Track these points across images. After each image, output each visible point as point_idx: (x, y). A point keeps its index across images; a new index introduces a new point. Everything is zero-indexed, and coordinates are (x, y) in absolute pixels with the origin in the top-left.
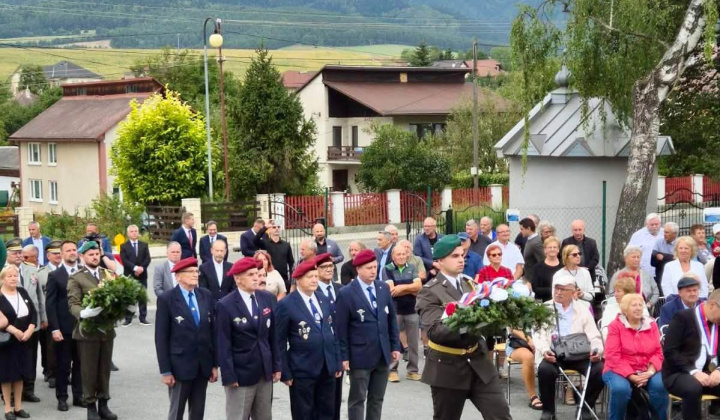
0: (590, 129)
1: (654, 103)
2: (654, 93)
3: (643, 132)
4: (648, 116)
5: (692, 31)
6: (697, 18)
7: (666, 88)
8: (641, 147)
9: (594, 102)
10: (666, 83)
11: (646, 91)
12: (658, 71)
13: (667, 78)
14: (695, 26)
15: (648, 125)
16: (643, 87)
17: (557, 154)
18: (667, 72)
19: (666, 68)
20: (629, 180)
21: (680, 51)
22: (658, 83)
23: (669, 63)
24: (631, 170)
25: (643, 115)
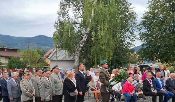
0: (66, 55)
1: (79, 50)
2: (79, 49)
3: (77, 55)
4: (78, 53)
5: (85, 38)
6: (86, 35)
7: (81, 48)
8: (77, 58)
9: (66, 50)
10: (81, 47)
11: (77, 48)
12: (80, 45)
13: (81, 46)
14: (86, 37)
15: (78, 54)
16: (77, 47)
17: (61, 59)
18: (81, 45)
19: (81, 44)
20: (75, 64)
21: (83, 41)
22: (80, 47)
23: (81, 43)
24: (75, 62)
25: (77, 53)
